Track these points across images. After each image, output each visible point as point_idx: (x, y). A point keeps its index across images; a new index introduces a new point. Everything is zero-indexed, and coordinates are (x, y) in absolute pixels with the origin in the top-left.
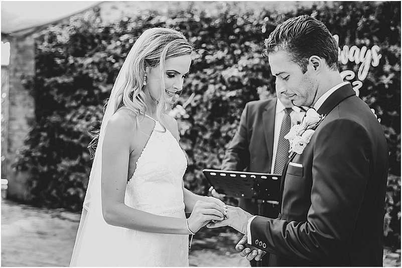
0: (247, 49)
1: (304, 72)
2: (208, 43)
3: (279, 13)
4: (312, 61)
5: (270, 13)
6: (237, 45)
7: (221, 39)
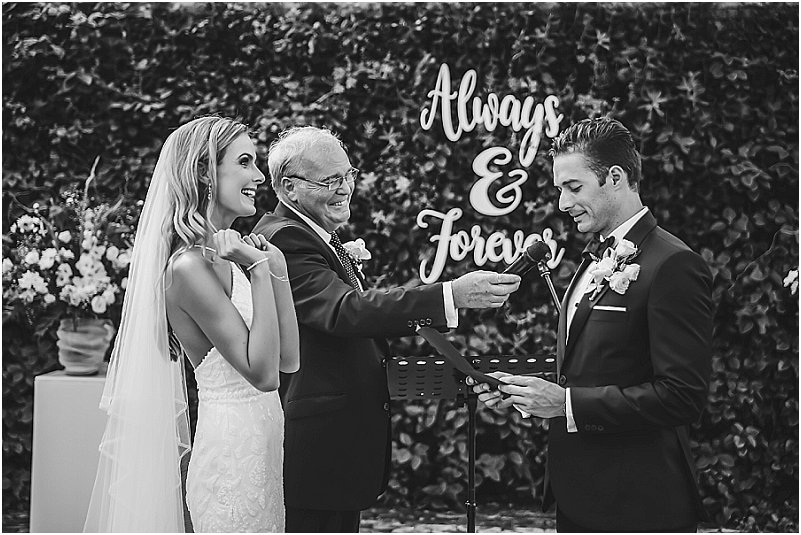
0: (273, 92)
1: (601, 185)
2: (181, 74)
3: (344, 13)
4: (612, 172)
5: (322, 10)
6: (248, 82)
7: (210, 65)
